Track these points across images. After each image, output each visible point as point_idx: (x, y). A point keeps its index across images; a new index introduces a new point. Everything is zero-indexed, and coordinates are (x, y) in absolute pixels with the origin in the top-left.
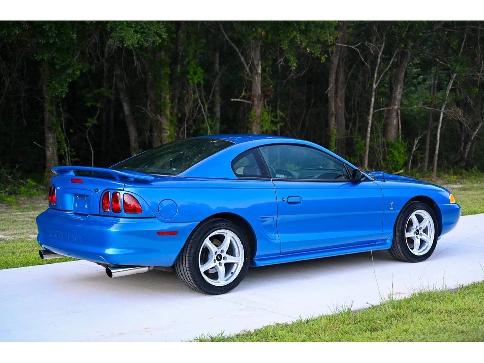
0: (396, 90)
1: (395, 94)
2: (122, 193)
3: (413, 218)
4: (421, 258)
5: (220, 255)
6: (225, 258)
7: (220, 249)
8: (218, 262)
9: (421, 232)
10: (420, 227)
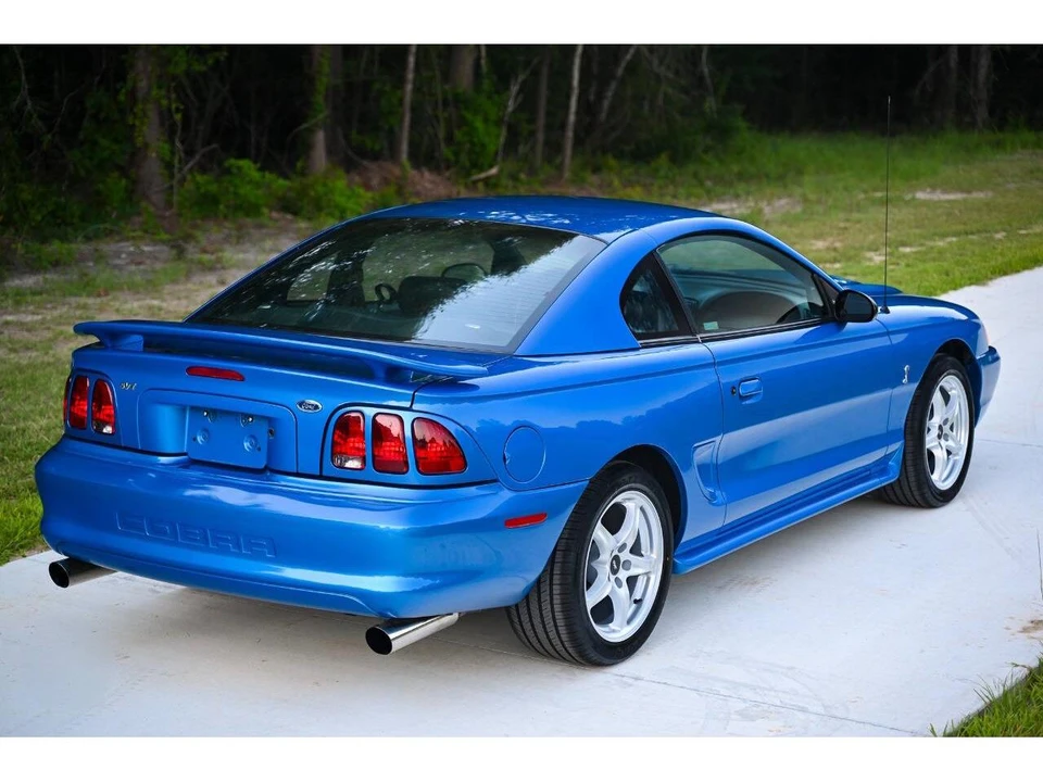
2: (408, 417)
3: (937, 397)
4: (947, 496)
5: (616, 558)
6: (627, 565)
7: (619, 545)
8: (613, 578)
9: (946, 429)
10: (945, 417)
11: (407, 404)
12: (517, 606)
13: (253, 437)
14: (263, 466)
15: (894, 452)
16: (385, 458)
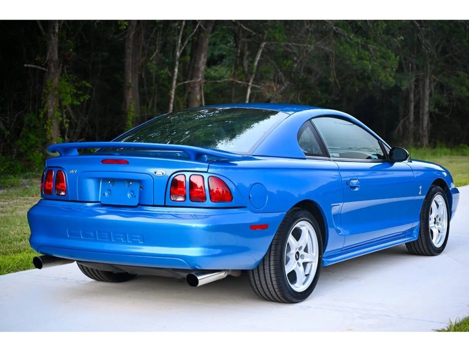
0: (200, 59)
1: (198, 64)
2: (206, 176)
3: (433, 205)
4: (439, 251)
5: (298, 253)
6: (302, 256)
7: (299, 246)
8: (296, 262)
9: (438, 220)
10: (437, 214)
11: (205, 169)
12: (253, 270)
13: (132, 191)
14: (136, 205)
15: (415, 227)
16: (195, 195)
